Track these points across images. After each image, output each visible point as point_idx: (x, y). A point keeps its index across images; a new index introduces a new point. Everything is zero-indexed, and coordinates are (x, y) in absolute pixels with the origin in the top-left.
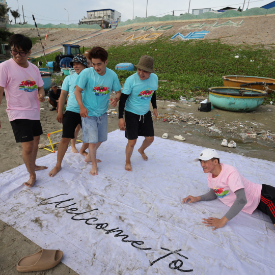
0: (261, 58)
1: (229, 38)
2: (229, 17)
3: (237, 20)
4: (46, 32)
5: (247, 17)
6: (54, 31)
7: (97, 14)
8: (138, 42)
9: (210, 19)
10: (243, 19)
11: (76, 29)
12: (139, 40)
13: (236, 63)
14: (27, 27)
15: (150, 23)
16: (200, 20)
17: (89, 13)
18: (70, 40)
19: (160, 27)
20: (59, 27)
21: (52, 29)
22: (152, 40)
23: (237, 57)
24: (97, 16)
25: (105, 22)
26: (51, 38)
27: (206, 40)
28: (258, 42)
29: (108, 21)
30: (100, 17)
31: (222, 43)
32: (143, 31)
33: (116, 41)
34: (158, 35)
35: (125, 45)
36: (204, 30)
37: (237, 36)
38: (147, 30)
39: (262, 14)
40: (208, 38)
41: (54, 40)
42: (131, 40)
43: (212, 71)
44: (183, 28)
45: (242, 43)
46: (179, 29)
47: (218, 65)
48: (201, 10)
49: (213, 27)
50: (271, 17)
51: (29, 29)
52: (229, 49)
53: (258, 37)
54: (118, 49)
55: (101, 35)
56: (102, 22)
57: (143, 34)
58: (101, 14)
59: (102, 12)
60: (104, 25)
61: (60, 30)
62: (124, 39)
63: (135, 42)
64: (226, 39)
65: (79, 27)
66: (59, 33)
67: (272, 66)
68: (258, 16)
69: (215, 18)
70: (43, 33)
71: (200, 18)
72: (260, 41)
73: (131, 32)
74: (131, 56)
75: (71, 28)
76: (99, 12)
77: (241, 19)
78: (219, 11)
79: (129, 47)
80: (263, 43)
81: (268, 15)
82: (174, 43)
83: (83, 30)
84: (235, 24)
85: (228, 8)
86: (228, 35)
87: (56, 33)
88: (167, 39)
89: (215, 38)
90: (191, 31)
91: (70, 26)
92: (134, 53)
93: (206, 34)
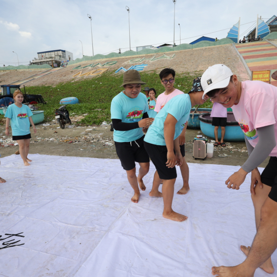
0: (186, 83)
2: (164, 51)
3: (170, 54)
5: (178, 51)
6: (2, 73)
7: (47, 55)
8: (85, 78)
9: (149, 55)
10: (175, 53)
11: (25, 70)
12: (86, 75)
15: (97, 60)
16: (141, 55)
17: (40, 55)
18: (19, 81)
19: (106, 63)
20: (7, 69)
22: (98, 75)
24: (47, 56)
25: (56, 62)
27: (145, 72)
28: (185, 71)
29: (60, 61)
30: (51, 58)
32: (90, 68)
33: (64, 78)
34: (103, 70)
35: (73, 81)
36: (144, 63)
38: (94, 66)
39: (189, 48)
40: (146, 70)
42: (79, 76)
44: (126, 63)
46: (123, 64)
48: (144, 47)
49: (151, 61)
50: (196, 50)
54: (65, 85)
55: (51, 74)
56: (54, 62)
57: (90, 70)
58: (53, 54)
59: (53, 53)
60: (55, 65)
61: (8, 71)
62: (72, 76)
63: (82, 78)
64: (161, 69)
65: (29, 68)
66: (7, 74)
69: (153, 53)
71: (141, 54)
72: (187, 70)
73: (79, 69)
74: (78, 91)
75: (20, 69)
76: (49, 53)
77: (173, 53)
78: (158, 47)
79: (76, 82)
81: (194, 49)
82: (117, 77)
83: (33, 70)
84: (168, 58)
85: (165, 45)
87: (3, 75)
88: (111, 73)
89: (152, 69)
90: (132, 65)
91: (19, 67)
92: (80, 88)
93: (145, 66)
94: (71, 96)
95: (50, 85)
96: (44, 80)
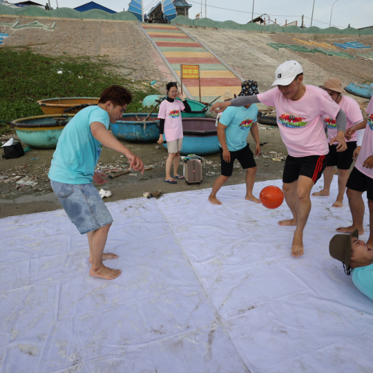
0: (90, 74)
1: (43, 46)
2: (34, 15)
3: (46, 21)
5: (59, 19)
10: (55, 21)
13: (60, 81)
23: (60, 72)
27: (7, 48)
28: (82, 53)
31: (35, 53)
37: (53, 44)
39: (77, 17)
40: (10, 44)
43: (29, 94)
45: (63, 54)
47: (37, 85)
49: (13, 29)
50: (88, 22)
52: (47, 61)
53: (80, 46)
64: (39, 47)
67: (104, 82)
68: (73, 19)
69: (13, 14)
72: (83, 52)
77: (53, 21)
78: (17, 4)
80: (87, 54)
81: (84, 20)
84: (45, 27)
86: (40, 42)
89: (21, 45)
93: (4, 37)
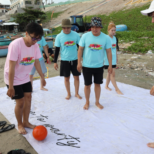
4: (66, 7)
6: (72, 5)
8: (136, 6)
11: (87, 2)
12: (138, 3)
14: (53, 6)
18: (82, 11)
20: (75, 2)
21: (70, 4)
26: (69, 11)
33: (117, 7)
35: (124, 10)
41: (70, 13)
42: (130, 5)
51: (54, 7)
54: (117, 13)
55: (106, 4)
61: (76, 4)
62: (124, 5)
63: (133, 6)
66: (75, 6)
70: (63, 8)
74: (127, 18)
75: (84, 1)
79: (127, 10)
83: (93, 1)
87: (72, 7)
92: (130, 15)
94: (121, 24)
95: (105, 14)
96: (100, 10)
